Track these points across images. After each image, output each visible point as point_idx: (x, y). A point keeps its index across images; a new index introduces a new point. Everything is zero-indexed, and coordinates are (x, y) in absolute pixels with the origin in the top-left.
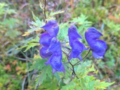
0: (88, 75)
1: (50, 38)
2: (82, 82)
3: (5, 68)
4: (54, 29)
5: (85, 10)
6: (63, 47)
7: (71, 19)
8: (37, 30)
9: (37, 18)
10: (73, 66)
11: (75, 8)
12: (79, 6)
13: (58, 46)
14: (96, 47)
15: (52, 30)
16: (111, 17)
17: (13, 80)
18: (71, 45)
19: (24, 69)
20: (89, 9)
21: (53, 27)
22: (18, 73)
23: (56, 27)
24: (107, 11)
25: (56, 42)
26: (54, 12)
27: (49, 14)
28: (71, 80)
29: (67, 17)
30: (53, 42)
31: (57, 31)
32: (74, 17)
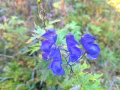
0: (84, 72)
1: (50, 45)
2: (79, 78)
3: (20, 63)
4: (52, 36)
5: (75, 18)
6: (61, 49)
7: (64, 25)
8: (38, 37)
9: (39, 27)
10: (71, 66)
11: (67, 17)
12: (70, 15)
13: (57, 52)
14: (91, 50)
15: (51, 38)
16: (92, 22)
17: (26, 72)
18: (70, 50)
19: (33, 63)
20: (77, 17)
21: (52, 35)
22: (29, 67)
23: (54, 35)
24: (89, 18)
25: (56, 49)
26: (52, 21)
27: (48, 23)
28: (70, 78)
29: (62, 24)
30: (53, 49)
31: (55, 38)
32: (67, 23)
